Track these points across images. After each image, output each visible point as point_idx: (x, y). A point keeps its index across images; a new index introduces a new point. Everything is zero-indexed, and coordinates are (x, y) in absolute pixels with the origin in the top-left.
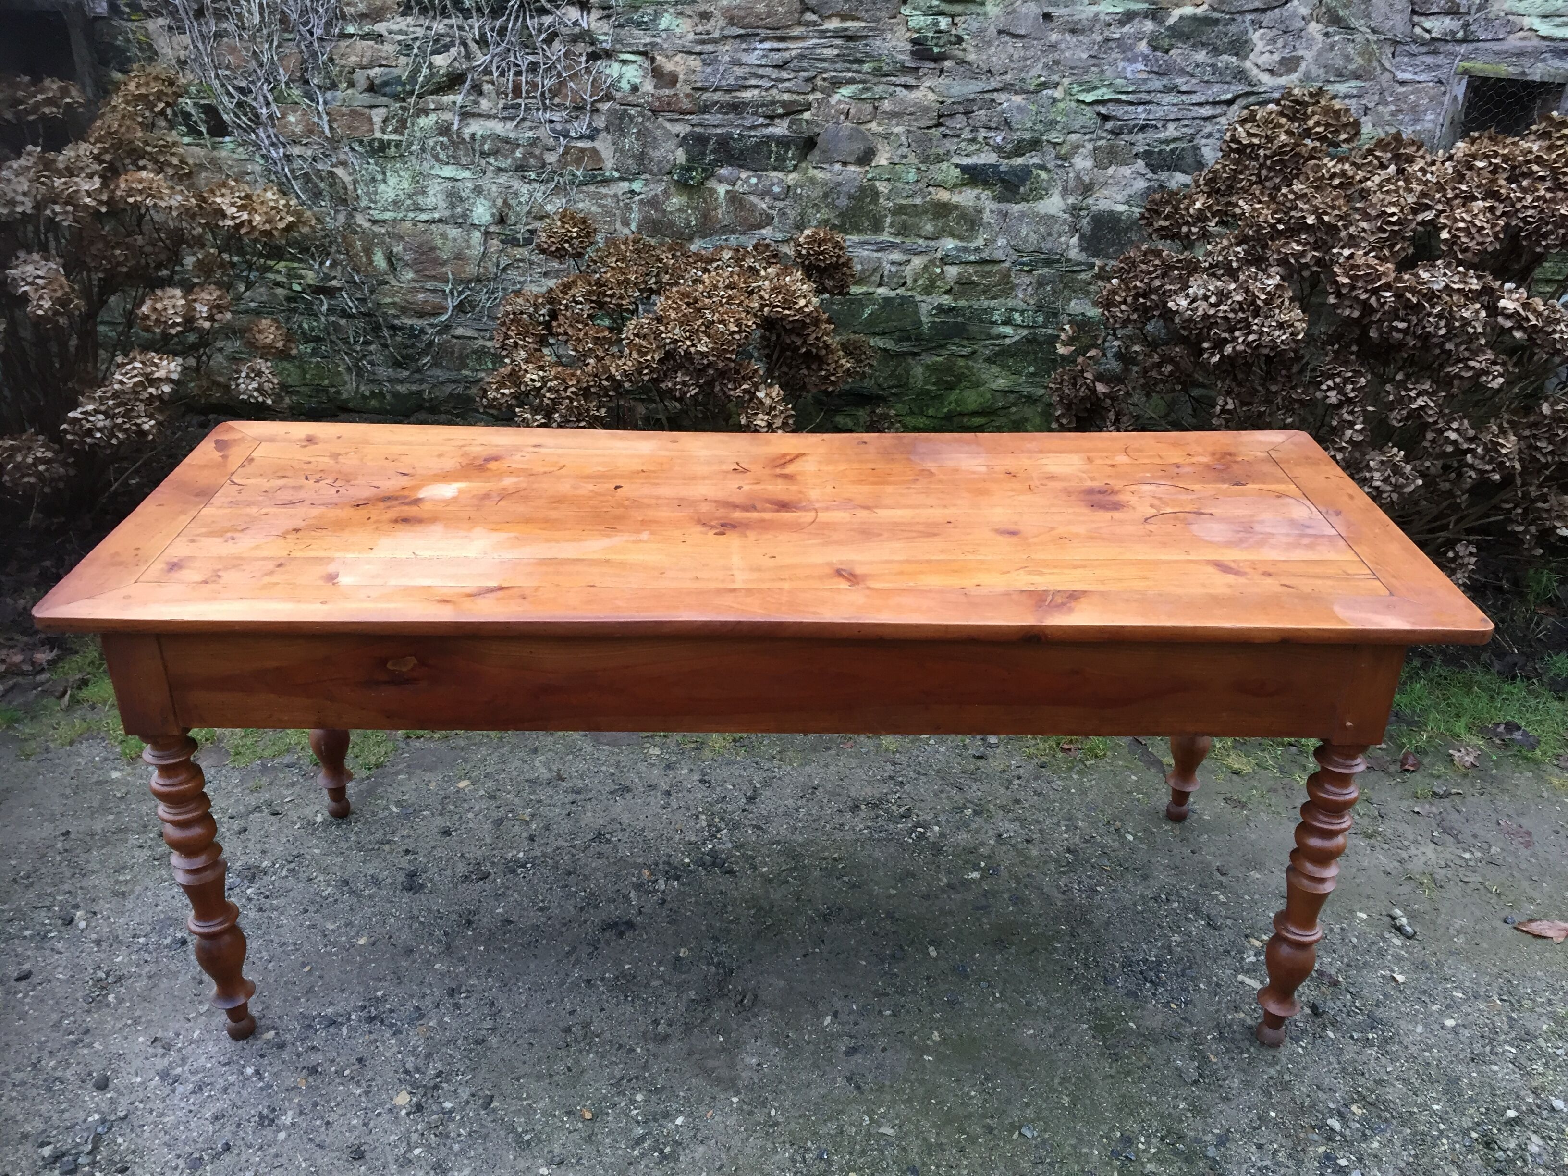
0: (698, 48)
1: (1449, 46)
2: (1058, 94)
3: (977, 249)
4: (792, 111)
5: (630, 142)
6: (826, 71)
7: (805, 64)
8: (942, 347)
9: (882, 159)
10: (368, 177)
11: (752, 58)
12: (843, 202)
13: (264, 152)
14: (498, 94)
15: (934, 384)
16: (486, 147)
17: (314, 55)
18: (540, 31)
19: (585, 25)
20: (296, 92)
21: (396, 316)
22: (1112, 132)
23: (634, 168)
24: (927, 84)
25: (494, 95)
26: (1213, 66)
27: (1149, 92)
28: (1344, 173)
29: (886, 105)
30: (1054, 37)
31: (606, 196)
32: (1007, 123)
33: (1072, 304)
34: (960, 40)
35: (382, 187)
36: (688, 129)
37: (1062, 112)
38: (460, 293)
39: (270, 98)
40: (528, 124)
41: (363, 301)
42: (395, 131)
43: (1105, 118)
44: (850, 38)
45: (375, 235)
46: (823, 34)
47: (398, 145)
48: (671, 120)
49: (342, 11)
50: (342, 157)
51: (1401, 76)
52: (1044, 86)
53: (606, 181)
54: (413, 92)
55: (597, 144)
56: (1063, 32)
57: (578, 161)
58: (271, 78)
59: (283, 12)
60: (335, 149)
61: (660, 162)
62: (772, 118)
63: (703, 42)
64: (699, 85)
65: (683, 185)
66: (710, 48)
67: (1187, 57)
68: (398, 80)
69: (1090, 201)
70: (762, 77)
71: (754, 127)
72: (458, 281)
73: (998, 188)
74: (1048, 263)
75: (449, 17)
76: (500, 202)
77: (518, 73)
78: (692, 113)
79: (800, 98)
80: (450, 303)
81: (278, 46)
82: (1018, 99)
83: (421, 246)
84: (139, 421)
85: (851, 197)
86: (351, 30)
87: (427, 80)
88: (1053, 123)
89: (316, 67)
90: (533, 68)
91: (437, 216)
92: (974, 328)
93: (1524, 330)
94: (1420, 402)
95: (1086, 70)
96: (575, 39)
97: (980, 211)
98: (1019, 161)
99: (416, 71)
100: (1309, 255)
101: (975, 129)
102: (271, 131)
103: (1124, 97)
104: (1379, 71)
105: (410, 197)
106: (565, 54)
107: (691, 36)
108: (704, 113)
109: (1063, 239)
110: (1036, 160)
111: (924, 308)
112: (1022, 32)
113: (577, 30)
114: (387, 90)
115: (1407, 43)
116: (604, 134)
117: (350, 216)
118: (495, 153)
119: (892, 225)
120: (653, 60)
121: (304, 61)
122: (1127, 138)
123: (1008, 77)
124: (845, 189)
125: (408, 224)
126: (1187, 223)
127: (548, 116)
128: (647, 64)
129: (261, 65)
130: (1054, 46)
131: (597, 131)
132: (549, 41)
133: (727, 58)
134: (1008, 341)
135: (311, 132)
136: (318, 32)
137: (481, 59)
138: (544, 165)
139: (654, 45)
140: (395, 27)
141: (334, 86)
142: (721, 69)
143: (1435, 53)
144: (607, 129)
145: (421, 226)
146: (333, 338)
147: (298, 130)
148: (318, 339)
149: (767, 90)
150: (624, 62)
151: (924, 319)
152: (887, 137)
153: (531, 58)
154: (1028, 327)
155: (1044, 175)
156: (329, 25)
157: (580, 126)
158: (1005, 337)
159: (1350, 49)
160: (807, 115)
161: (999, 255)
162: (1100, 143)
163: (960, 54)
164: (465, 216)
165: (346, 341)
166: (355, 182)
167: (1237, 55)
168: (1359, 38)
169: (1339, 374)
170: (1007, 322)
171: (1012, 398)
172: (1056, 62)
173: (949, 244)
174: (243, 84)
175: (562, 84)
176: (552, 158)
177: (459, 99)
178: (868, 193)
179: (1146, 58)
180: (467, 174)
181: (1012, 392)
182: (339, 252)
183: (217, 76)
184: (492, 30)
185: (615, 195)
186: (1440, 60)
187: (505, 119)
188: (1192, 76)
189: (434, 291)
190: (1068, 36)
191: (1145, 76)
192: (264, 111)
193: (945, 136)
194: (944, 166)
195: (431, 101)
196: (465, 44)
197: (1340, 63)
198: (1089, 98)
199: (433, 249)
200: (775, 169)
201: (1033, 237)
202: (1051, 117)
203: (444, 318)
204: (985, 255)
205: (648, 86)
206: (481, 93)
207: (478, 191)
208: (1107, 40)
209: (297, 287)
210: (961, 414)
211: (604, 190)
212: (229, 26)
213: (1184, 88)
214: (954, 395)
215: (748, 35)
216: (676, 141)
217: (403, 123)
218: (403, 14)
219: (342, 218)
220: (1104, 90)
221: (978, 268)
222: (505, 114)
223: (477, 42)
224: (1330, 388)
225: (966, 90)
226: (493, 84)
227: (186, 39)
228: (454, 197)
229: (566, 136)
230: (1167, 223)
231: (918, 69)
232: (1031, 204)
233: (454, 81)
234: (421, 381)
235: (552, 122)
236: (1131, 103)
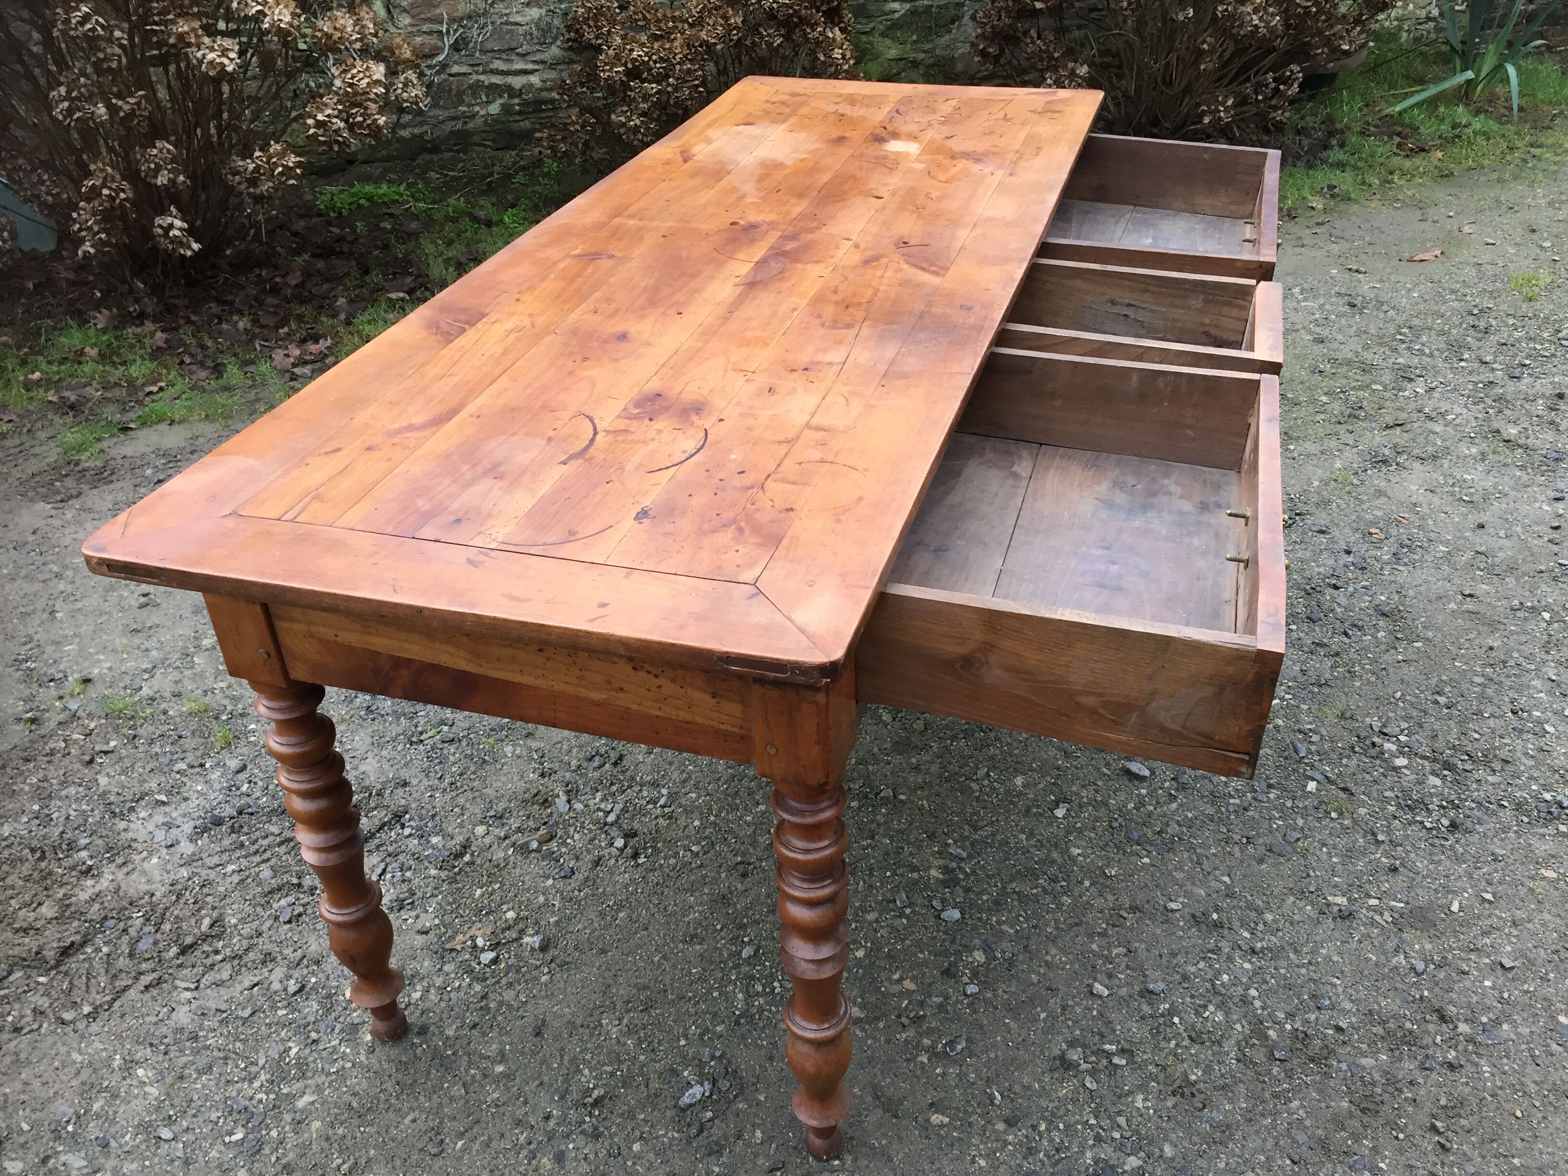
38: (456, 31)
72: (452, 20)
80: (448, 41)
84: (376, 117)
134: (896, 15)
158: (895, 12)
181: (901, 59)
189: (430, 33)
203: (441, 58)
234: (422, 124)
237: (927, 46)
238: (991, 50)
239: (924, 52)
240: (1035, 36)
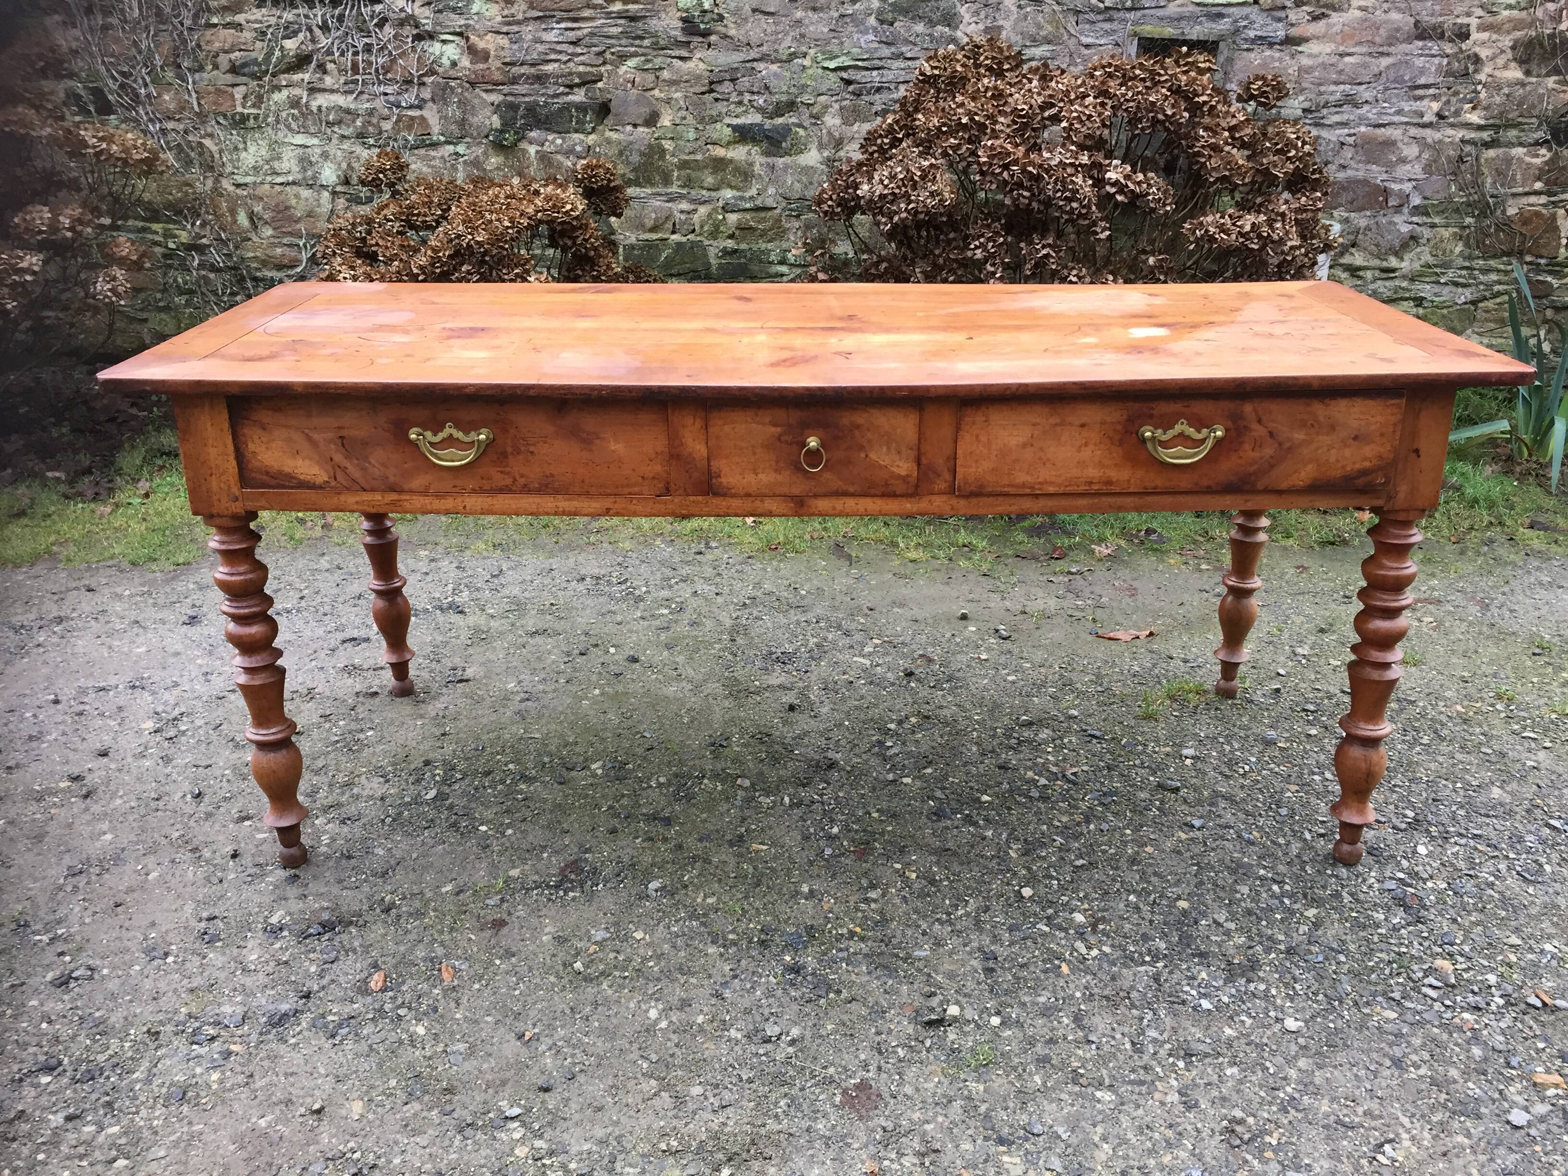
0: (505, 29)
1: (1121, 14)
2: (807, 62)
3: (752, 198)
4: (587, 81)
5: (452, 110)
6: (613, 46)
7: (595, 40)
9: (666, 121)
10: (232, 147)
11: (551, 36)
12: (635, 158)
13: (143, 127)
14: (340, 71)
16: (331, 118)
17: (184, 42)
18: (372, 17)
19: (409, 11)
20: (170, 74)
21: (257, 269)
22: (853, 93)
23: (457, 132)
24: (698, 55)
25: (336, 72)
26: (930, 35)
27: (880, 59)
28: (995, 88)
29: (666, 74)
30: (799, 14)
31: (434, 158)
32: (767, 88)
34: (721, 18)
35: (243, 155)
36: (501, 98)
37: (810, 77)
38: (313, 246)
39: (148, 80)
40: (366, 96)
41: (229, 256)
42: (254, 106)
43: (848, 82)
44: (633, 19)
45: (239, 197)
46: (609, 16)
47: (256, 117)
48: (487, 91)
49: (207, 4)
50: (209, 130)
51: (1085, 40)
52: (793, 56)
53: (434, 145)
54: (267, 71)
55: (426, 113)
56: (806, 9)
57: (409, 128)
58: (148, 63)
59: (158, 6)
60: (204, 123)
61: (479, 127)
62: (571, 87)
63: (509, 24)
64: (508, 60)
65: (499, 146)
66: (515, 28)
67: (909, 29)
68: (255, 62)
69: (842, 154)
70: (560, 52)
71: (557, 96)
72: (311, 236)
73: (765, 145)
75: (297, 8)
76: (344, 165)
77: (356, 53)
78: (503, 84)
79: (594, 70)
80: (305, 256)
81: (155, 35)
82: (774, 67)
83: (277, 205)
85: (642, 154)
86: (215, 20)
87: (280, 60)
88: (805, 86)
89: (187, 53)
90: (368, 48)
91: (291, 179)
92: (755, 268)
93: (1125, 194)
94: (1044, 252)
95: (828, 43)
96: (402, 23)
97: (751, 164)
98: (780, 121)
99: (269, 54)
100: (964, 148)
101: (741, 93)
102: (149, 108)
103: (860, 63)
104: (1066, 37)
105: (267, 162)
106: (395, 37)
107: (499, 19)
108: (513, 84)
110: (794, 120)
111: (712, 252)
112: (772, 10)
113: (403, 15)
114: (246, 70)
115: (1086, 13)
116: (430, 104)
117: (217, 181)
118: (339, 122)
119: (678, 179)
120: (467, 39)
121: (176, 48)
122: (867, 98)
123: (764, 48)
124: (636, 147)
125: (267, 187)
126: (881, 136)
127: (382, 89)
128: (463, 43)
129: (140, 52)
130: (799, 22)
131: (424, 101)
132: (381, 25)
133: (530, 37)
135: (183, 108)
136: (188, 22)
137: (324, 41)
138: (380, 133)
139: (467, 26)
140: (252, 18)
141: (201, 69)
142: (525, 46)
143: (1110, 20)
144: (433, 100)
145: (277, 188)
146: (204, 290)
147: (172, 107)
148: (191, 292)
149: (565, 63)
150: (444, 42)
151: (714, 261)
152: (668, 101)
153: (366, 40)
154: (800, 266)
155: (801, 132)
156: (196, 16)
157: (409, 98)
158: (782, 275)
159: (1040, 18)
160: (600, 85)
161: (770, 203)
162: (845, 103)
163: (723, 30)
164: (314, 178)
165: (215, 293)
166: (221, 152)
167: (949, 25)
168: (1047, 9)
169: (982, 236)
170: (782, 262)
172: (803, 36)
173: (728, 194)
174: (126, 69)
175: (393, 61)
176: (387, 126)
177: (307, 77)
178: (655, 151)
179: (875, 29)
180: (315, 141)
182: (208, 213)
183: (103, 62)
184: (333, 17)
185: (442, 157)
186: (1115, 25)
187: (346, 92)
188: (915, 44)
189: (290, 246)
190: (810, 14)
191: (876, 45)
192: (143, 91)
193: (717, 100)
194: (718, 126)
195: (284, 79)
196: (310, 29)
197: (1033, 30)
198: (832, 65)
199: (287, 208)
200: (576, 131)
201: (797, 186)
202: (803, 82)
203: (299, 270)
204: (759, 202)
205: (465, 62)
206: (325, 72)
207: (325, 155)
208: (842, 16)
209: (172, 245)
211: (432, 153)
212: (114, 21)
213: (909, 55)
215: (545, 17)
216: (492, 108)
217: (260, 99)
218: (259, 7)
219: (210, 183)
220: (844, 58)
221: (754, 214)
222: (346, 88)
223: (320, 28)
224: (977, 247)
225: (729, 60)
226: (334, 62)
227: (77, 32)
228: (305, 162)
229: (398, 106)
231: (689, 43)
232: (793, 158)
233: (302, 61)
235: (386, 94)
236: (867, 69)
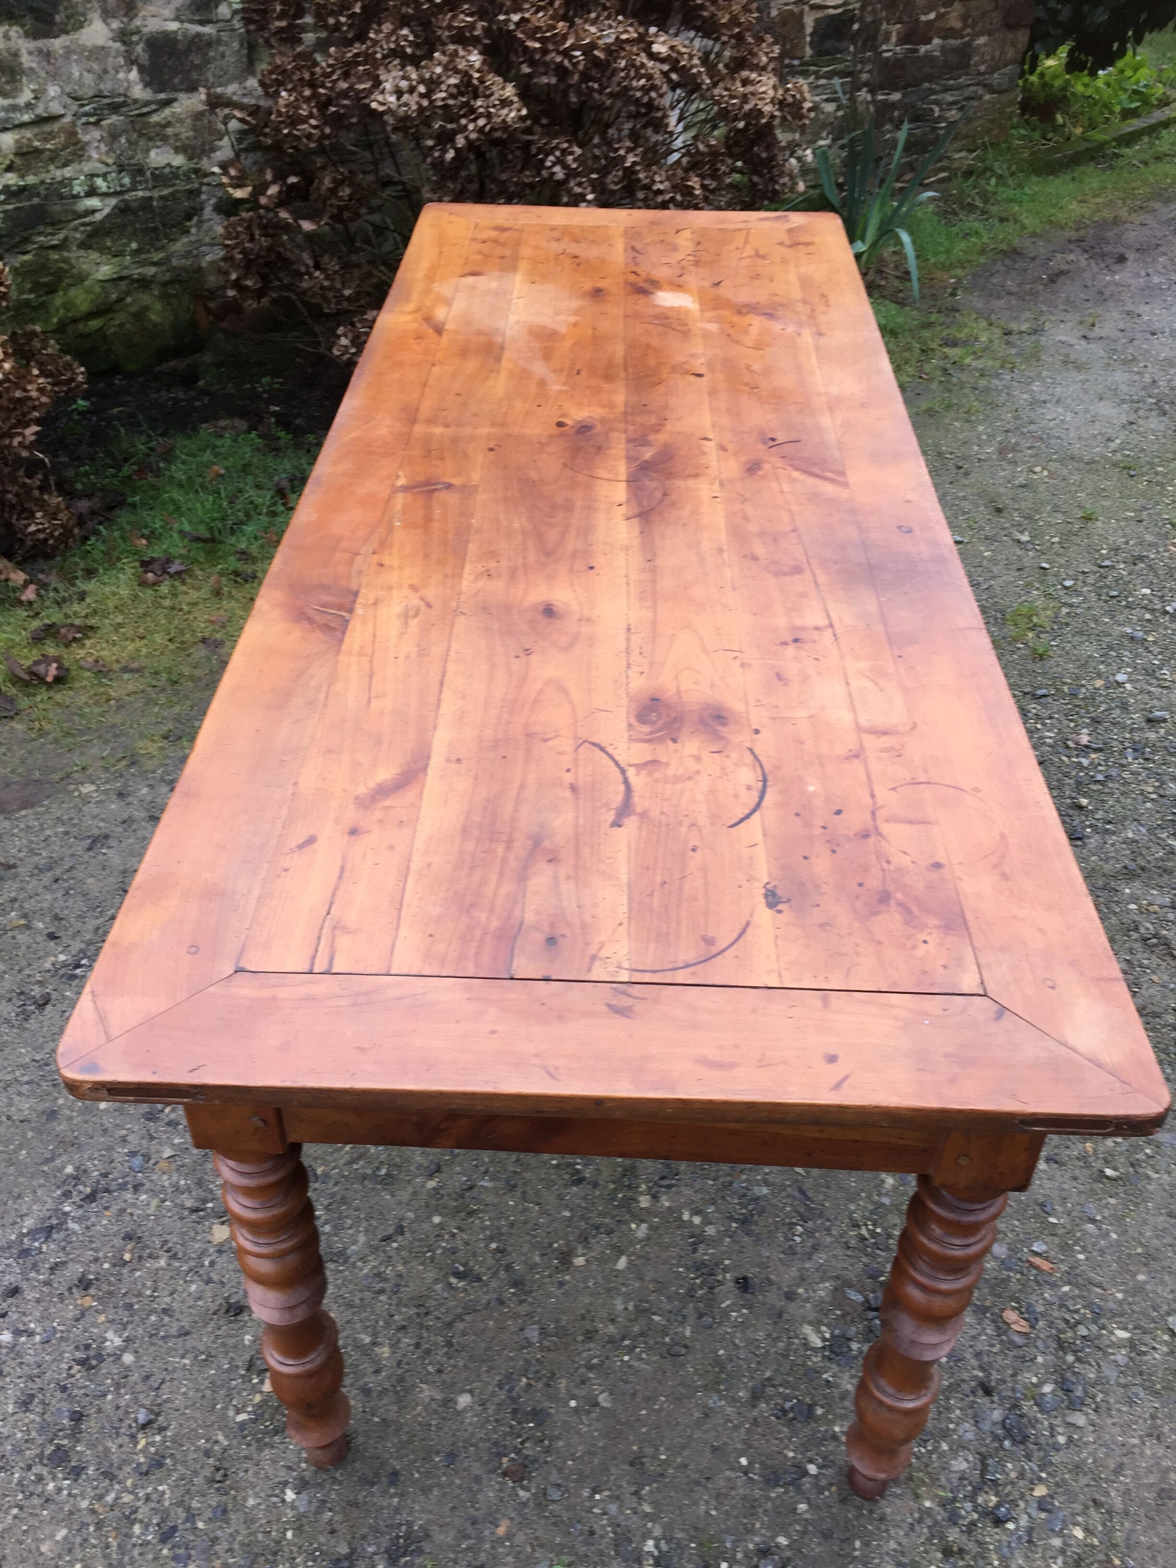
3: (29, 106)
8: (26, 240)
15: (31, 291)
33: (153, 154)
69: (138, 22)
73: (28, 20)
74: (115, 108)
92: (55, 208)
97: (16, 55)
109: (121, 75)
134: (98, 217)
154: (116, 194)
158: (94, 211)
161: (56, 108)
170: (92, 192)
171: (123, 285)
181: (121, 278)
201: (89, 78)
204: (40, 111)
210: (75, 321)
214: (58, 300)
221: (36, 130)
230: (283, 24)
232: (73, 36)
237: (157, 256)
238: (249, 283)
239: (154, 264)
240: (310, 262)
